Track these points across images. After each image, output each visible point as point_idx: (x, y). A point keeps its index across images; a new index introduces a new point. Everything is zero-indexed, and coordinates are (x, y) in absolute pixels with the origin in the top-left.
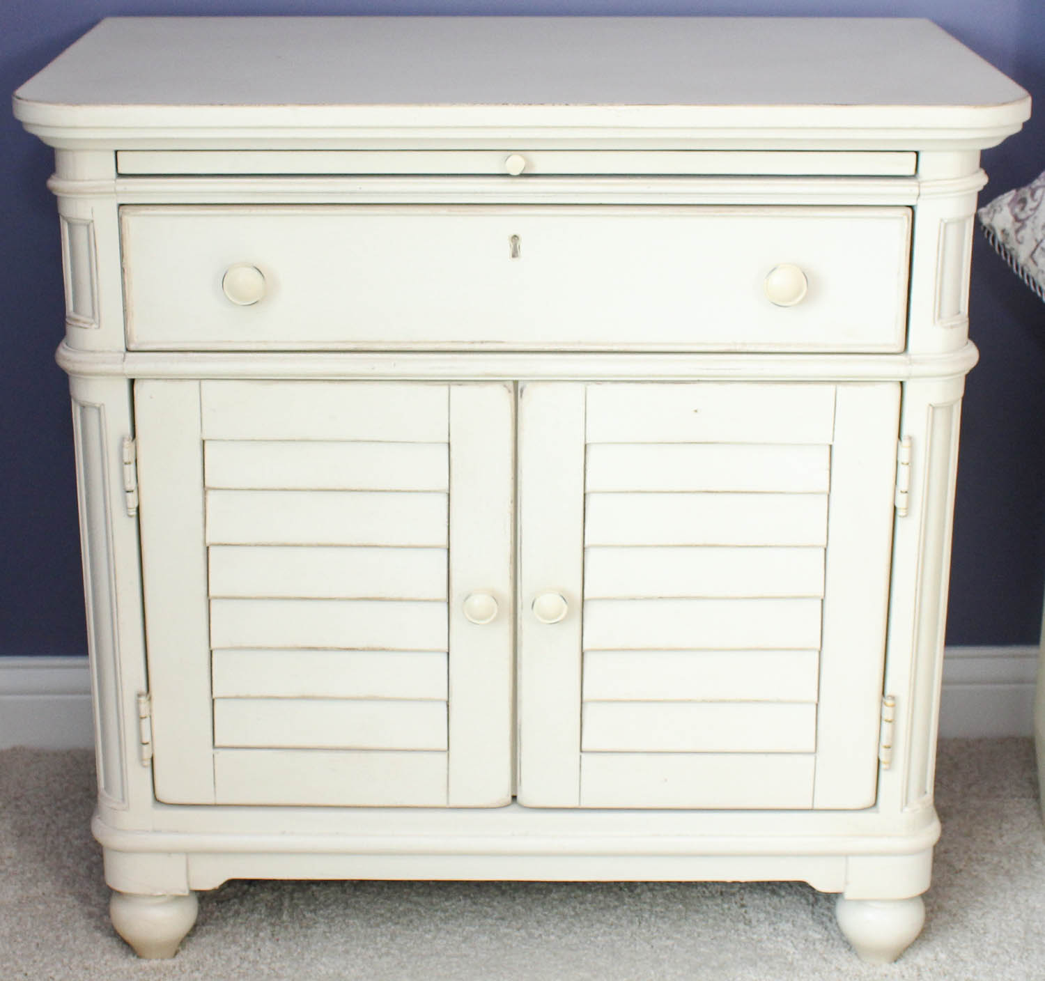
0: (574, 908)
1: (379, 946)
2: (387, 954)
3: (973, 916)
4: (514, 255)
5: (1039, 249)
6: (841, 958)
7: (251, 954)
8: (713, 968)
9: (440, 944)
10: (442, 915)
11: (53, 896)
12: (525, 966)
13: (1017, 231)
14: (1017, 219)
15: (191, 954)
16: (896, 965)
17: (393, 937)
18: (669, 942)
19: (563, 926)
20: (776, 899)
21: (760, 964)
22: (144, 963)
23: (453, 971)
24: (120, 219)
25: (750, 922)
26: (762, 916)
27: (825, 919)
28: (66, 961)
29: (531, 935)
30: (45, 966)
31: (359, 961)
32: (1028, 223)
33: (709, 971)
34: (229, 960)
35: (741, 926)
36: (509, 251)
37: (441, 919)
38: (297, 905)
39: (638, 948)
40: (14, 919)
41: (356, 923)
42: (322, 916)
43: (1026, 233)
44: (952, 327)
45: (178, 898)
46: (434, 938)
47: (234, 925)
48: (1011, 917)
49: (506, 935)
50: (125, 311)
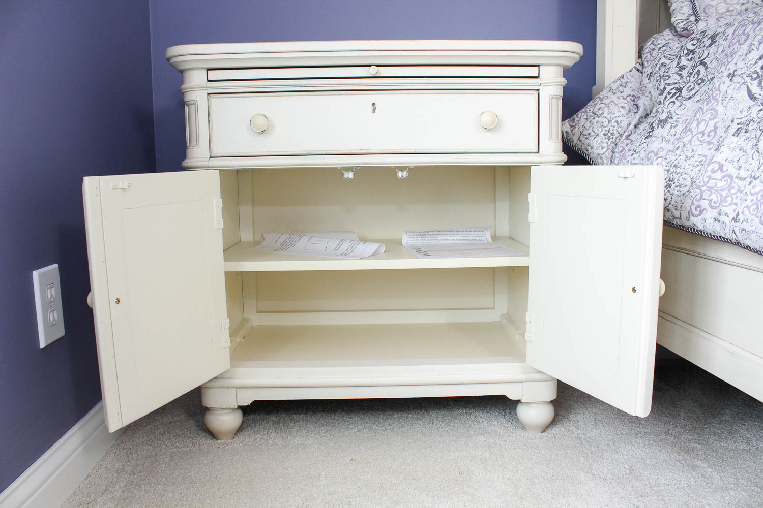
0: (404, 420)
1: (321, 434)
2: (324, 436)
3: (572, 416)
4: (374, 111)
5: (582, 135)
6: (520, 432)
7: (265, 437)
8: (466, 437)
9: (347, 432)
10: (348, 423)
11: (184, 420)
12: (384, 439)
13: (572, 131)
14: (571, 126)
15: (240, 438)
16: (544, 434)
17: (327, 431)
18: (446, 429)
19: (400, 425)
20: (489, 414)
21: (486, 435)
22: (219, 441)
23: (353, 441)
24: (208, 99)
25: (479, 422)
26: (484, 420)
27: (510, 420)
28: (185, 441)
29: (386, 429)
30: (176, 442)
31: (312, 439)
32: (576, 126)
33: (464, 438)
34: (256, 440)
35: (476, 423)
36: (371, 110)
37: (348, 424)
38: (286, 422)
39: (433, 431)
40: (166, 427)
41: (311, 426)
42: (297, 424)
43: (576, 130)
44: (557, 142)
45: (233, 409)
46: (345, 431)
47: (259, 428)
48: (588, 416)
49: (375, 429)
50: (209, 139)
